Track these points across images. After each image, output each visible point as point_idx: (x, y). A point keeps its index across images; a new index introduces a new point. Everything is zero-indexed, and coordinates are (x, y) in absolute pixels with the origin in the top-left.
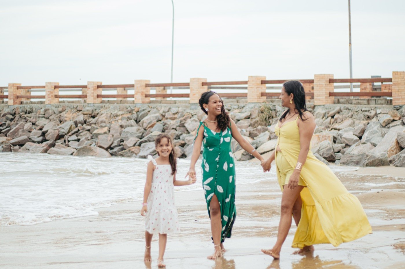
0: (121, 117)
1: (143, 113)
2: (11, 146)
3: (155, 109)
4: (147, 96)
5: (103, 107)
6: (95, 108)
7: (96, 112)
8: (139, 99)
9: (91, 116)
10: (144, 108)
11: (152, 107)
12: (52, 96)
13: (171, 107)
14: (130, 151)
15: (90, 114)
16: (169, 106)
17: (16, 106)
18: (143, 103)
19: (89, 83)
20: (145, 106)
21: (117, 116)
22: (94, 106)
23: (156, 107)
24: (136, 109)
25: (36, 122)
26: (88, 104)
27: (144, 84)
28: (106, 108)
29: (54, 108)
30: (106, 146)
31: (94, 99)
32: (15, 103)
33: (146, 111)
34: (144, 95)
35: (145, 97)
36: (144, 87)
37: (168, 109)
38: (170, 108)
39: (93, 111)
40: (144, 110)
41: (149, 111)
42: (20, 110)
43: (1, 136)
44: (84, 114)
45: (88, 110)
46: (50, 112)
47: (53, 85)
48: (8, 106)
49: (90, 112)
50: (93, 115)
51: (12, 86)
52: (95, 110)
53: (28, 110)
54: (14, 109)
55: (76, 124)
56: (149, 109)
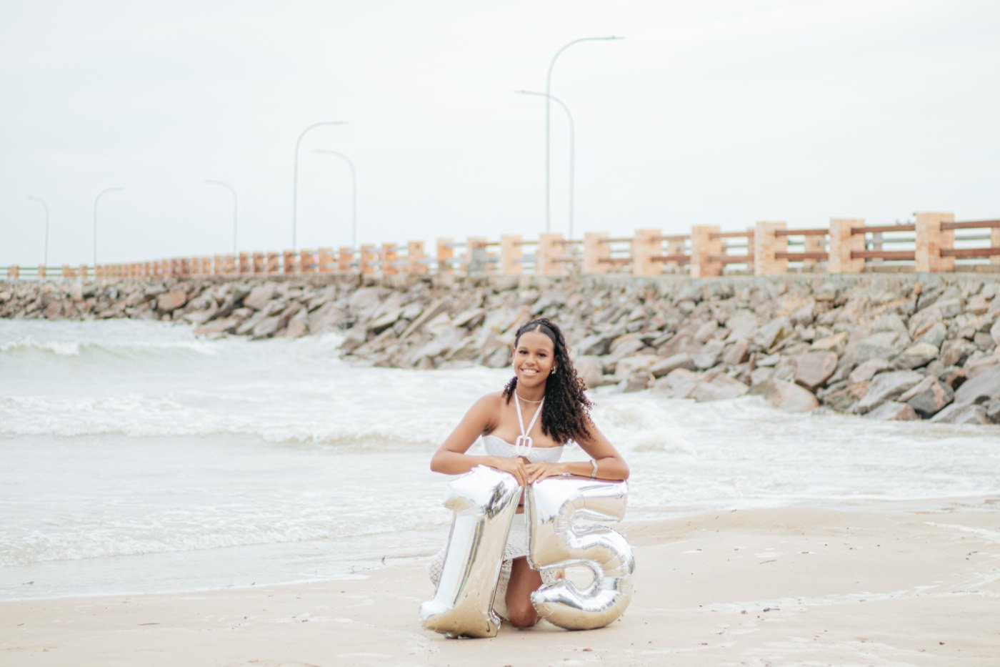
0: (884, 307)
1: (928, 296)
2: (648, 379)
3: (954, 289)
4: (943, 254)
5: (859, 282)
6: (844, 284)
7: (843, 296)
8: (924, 261)
9: (832, 305)
10: (933, 285)
11: (950, 282)
12: (768, 256)
13: (985, 282)
14: (851, 395)
15: (830, 301)
16: (981, 277)
17: (706, 280)
18: (934, 271)
19: (833, 221)
20: (935, 281)
21: (877, 304)
22: (842, 280)
23: (957, 281)
24: (916, 289)
25: (727, 319)
26: (831, 275)
27: (937, 224)
28: (864, 286)
29: (770, 287)
30: (812, 382)
31: (843, 262)
32: (704, 273)
33: (935, 293)
34: (937, 252)
35: (938, 257)
36: (937, 230)
37: (977, 286)
38: (982, 286)
39: (837, 293)
40: (931, 290)
41: (942, 293)
42: (711, 291)
43: (647, 354)
44: (818, 301)
45: (826, 291)
46: (761, 295)
47: (772, 229)
48: (691, 282)
49: (832, 296)
50: (837, 302)
51: (698, 230)
52: (845, 289)
53: (726, 290)
54: (701, 289)
55: (794, 323)
56: (943, 288)
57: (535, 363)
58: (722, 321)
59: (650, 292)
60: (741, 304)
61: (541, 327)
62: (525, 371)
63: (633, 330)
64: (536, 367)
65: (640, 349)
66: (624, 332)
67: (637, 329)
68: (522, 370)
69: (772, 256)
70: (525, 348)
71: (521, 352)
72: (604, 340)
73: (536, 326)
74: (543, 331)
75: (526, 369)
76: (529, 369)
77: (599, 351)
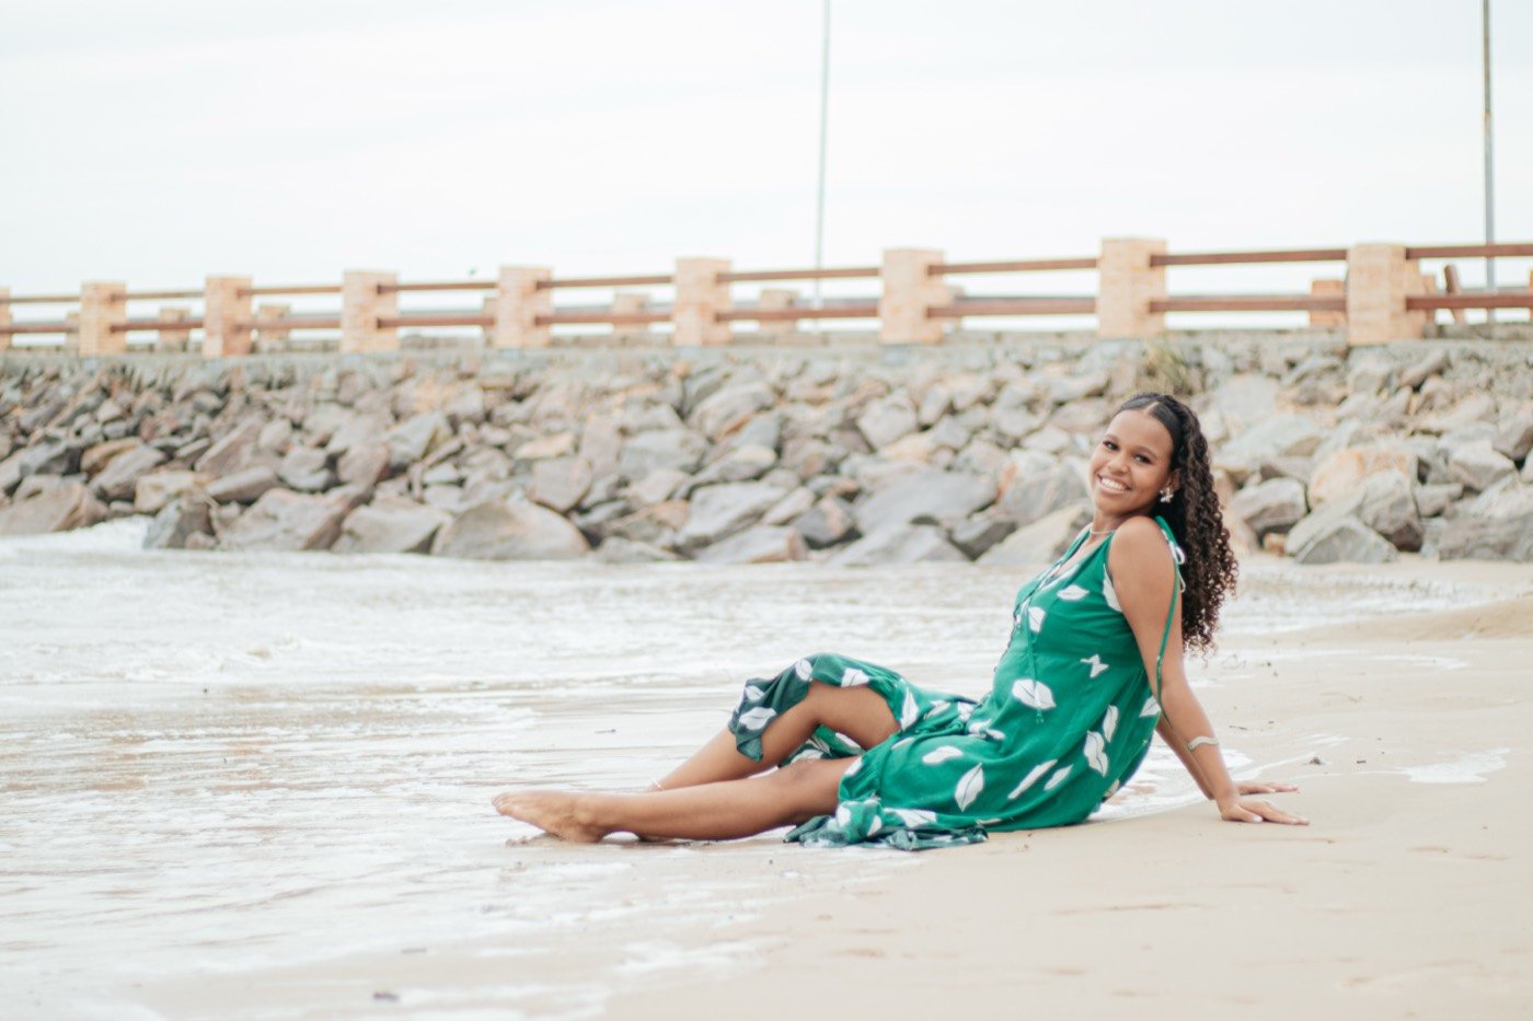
0: (621, 397)
1: (704, 381)
2: (209, 507)
3: (749, 370)
4: (720, 318)
5: (557, 361)
6: (525, 365)
8: (689, 327)
9: (509, 394)
10: (711, 363)
11: (742, 359)
12: (366, 323)
13: (811, 358)
14: (654, 520)
15: (507, 389)
16: (804, 353)
17: (233, 360)
18: (706, 344)
19: (506, 270)
20: (713, 358)
21: (607, 393)
22: (522, 358)
23: (756, 358)
24: (679, 368)
25: (303, 418)
26: (501, 351)
27: (711, 274)
28: (570, 366)
29: (372, 368)
30: (563, 504)
31: (523, 330)
32: (227, 349)
33: (715, 376)
34: (710, 316)
35: (712, 322)
36: (711, 284)
37: (797, 365)
38: (805, 364)
39: (517, 377)
40: (708, 371)
41: (727, 376)
42: (246, 377)
43: (175, 469)
44: (485, 389)
45: (499, 375)
46: (359, 381)
47: (373, 282)
48: (203, 364)
49: (508, 382)
50: (518, 390)
51: (218, 284)
52: (528, 372)
53: (278, 375)
54: (224, 374)
55: (454, 423)
56: (726, 368)
57: (1124, 469)
58: (297, 421)
59: (118, 379)
60: (323, 396)
61: (1157, 407)
62: (1104, 481)
63: (116, 435)
64: (1125, 479)
65: (159, 464)
66: (100, 438)
67: (121, 433)
68: (1101, 478)
69: (373, 323)
70: (1115, 438)
71: (1107, 443)
72: (68, 450)
73: (1148, 404)
74: (1157, 414)
75: (1107, 477)
76: (1111, 479)
77: (63, 467)
